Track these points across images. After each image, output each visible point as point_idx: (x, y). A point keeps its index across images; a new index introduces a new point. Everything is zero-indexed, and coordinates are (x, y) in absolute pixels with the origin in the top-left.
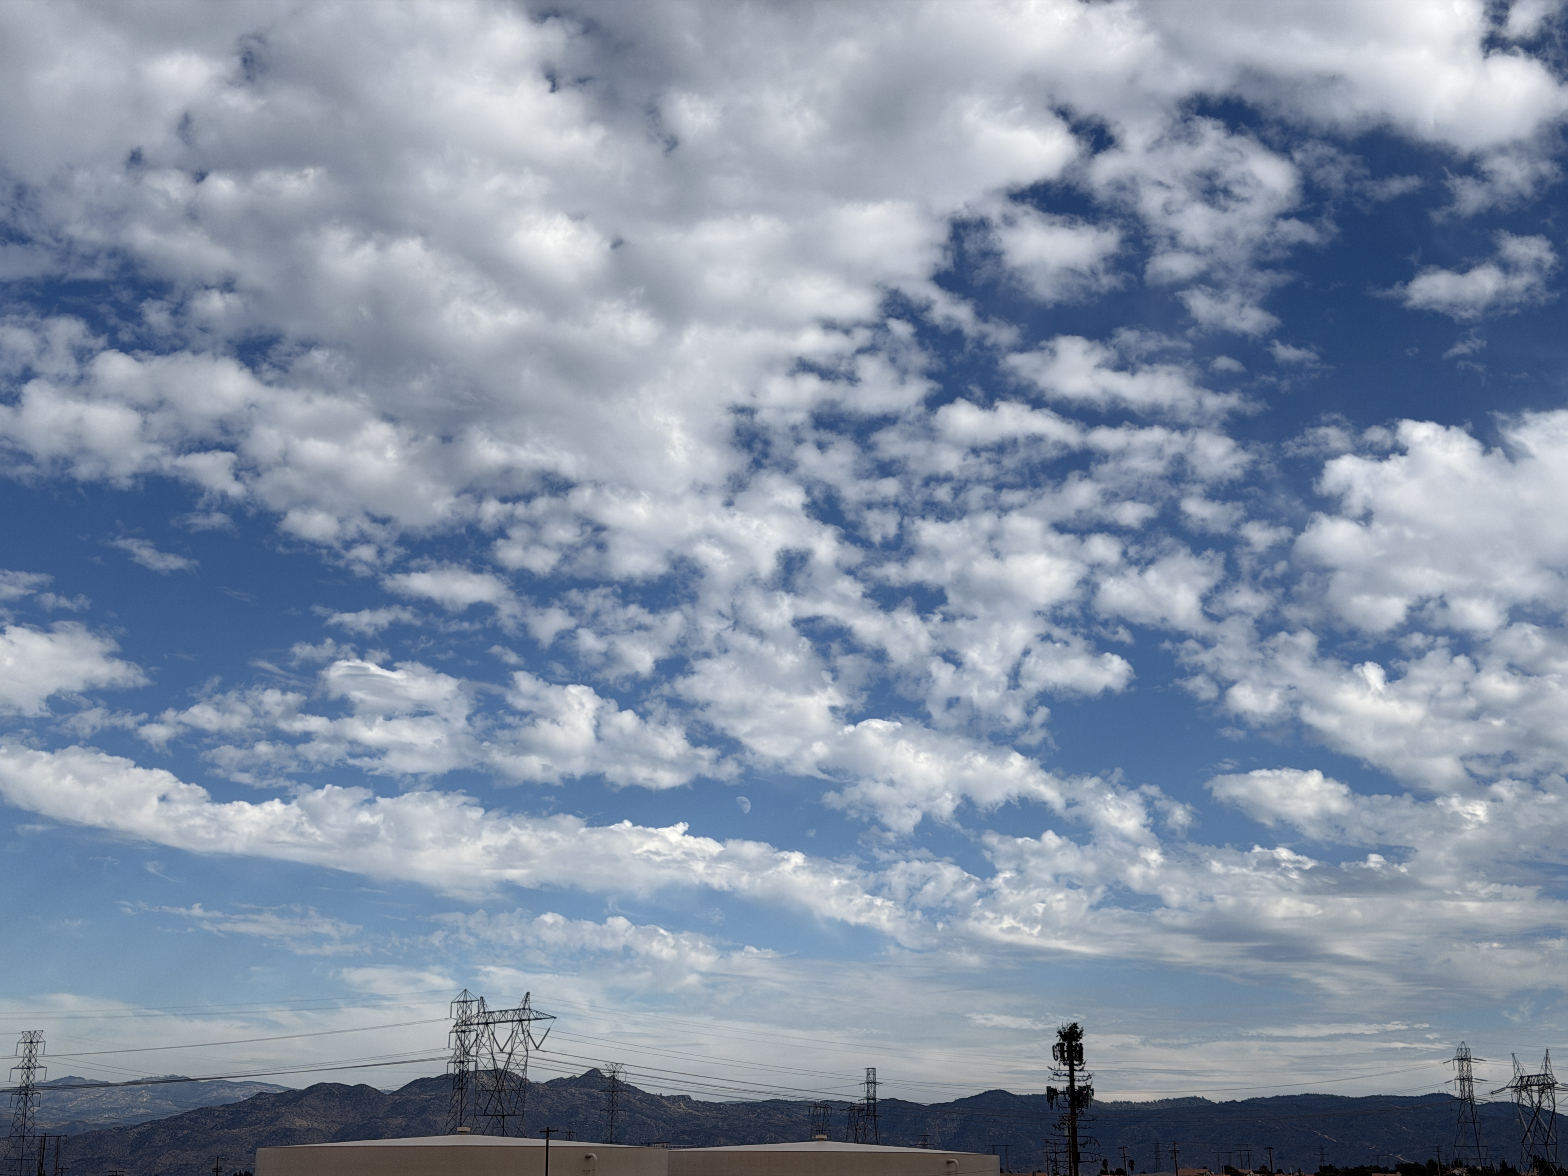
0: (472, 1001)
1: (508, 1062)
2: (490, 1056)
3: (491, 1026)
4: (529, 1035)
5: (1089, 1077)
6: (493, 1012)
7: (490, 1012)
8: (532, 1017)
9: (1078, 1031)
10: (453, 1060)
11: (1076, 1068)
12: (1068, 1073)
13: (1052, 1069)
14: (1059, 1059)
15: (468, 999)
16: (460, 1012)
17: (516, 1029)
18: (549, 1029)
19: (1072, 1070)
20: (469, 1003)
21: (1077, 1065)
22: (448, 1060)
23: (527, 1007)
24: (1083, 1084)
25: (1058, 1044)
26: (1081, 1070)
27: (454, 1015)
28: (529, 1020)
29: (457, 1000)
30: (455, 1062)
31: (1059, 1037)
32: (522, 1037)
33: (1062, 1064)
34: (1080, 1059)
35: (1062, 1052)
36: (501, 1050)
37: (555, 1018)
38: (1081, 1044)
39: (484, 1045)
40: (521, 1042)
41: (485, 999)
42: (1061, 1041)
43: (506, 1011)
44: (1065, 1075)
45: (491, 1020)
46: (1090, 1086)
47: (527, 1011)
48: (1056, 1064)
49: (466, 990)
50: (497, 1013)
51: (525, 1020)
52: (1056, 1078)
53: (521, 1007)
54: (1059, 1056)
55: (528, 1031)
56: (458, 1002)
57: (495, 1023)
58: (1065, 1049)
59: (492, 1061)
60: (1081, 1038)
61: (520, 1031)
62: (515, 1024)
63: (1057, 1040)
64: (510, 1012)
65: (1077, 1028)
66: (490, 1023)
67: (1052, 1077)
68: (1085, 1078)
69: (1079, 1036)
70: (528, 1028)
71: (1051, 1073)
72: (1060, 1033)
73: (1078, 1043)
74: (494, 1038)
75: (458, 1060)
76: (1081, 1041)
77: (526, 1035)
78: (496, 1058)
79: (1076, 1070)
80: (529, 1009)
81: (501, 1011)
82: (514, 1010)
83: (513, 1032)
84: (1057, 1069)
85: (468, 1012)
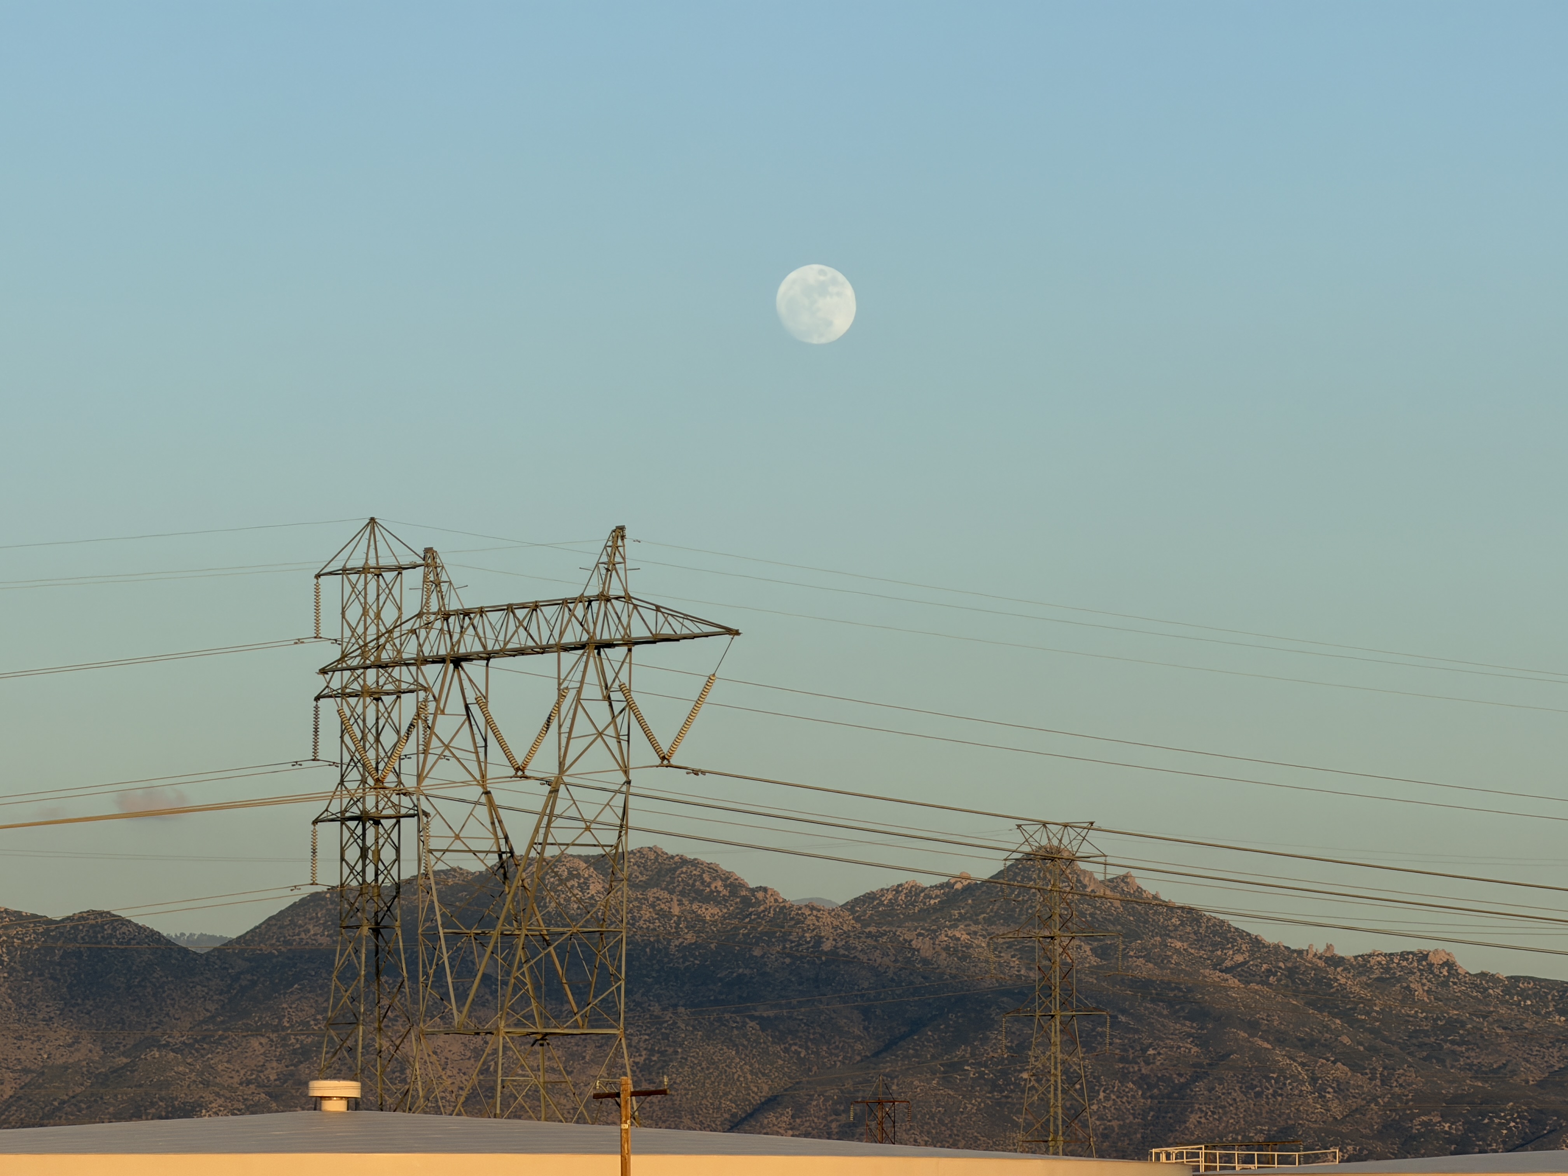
1: (549, 815)
2: (475, 792)
3: (475, 669)
4: (630, 705)
6: (482, 611)
7: (466, 613)
8: (638, 631)
10: (335, 808)
15: (386, 560)
16: (354, 612)
18: (711, 679)
20: (389, 576)
22: (316, 809)
23: (616, 589)
27: (331, 627)
28: (630, 643)
29: (336, 565)
30: (343, 820)
32: (600, 713)
36: (520, 772)
37: (737, 633)
39: (447, 747)
40: (600, 734)
41: (443, 558)
43: (535, 607)
45: (470, 644)
47: (618, 605)
49: (372, 520)
50: (494, 617)
51: (610, 645)
53: (593, 590)
55: (625, 690)
56: (345, 571)
57: (488, 656)
59: (482, 812)
61: (592, 690)
62: (569, 658)
64: (549, 611)
66: (467, 658)
70: (624, 677)
74: (489, 722)
75: (355, 811)
77: (617, 707)
78: (499, 798)
80: (627, 598)
81: (510, 608)
82: (565, 602)
83: (561, 696)
85: (389, 616)
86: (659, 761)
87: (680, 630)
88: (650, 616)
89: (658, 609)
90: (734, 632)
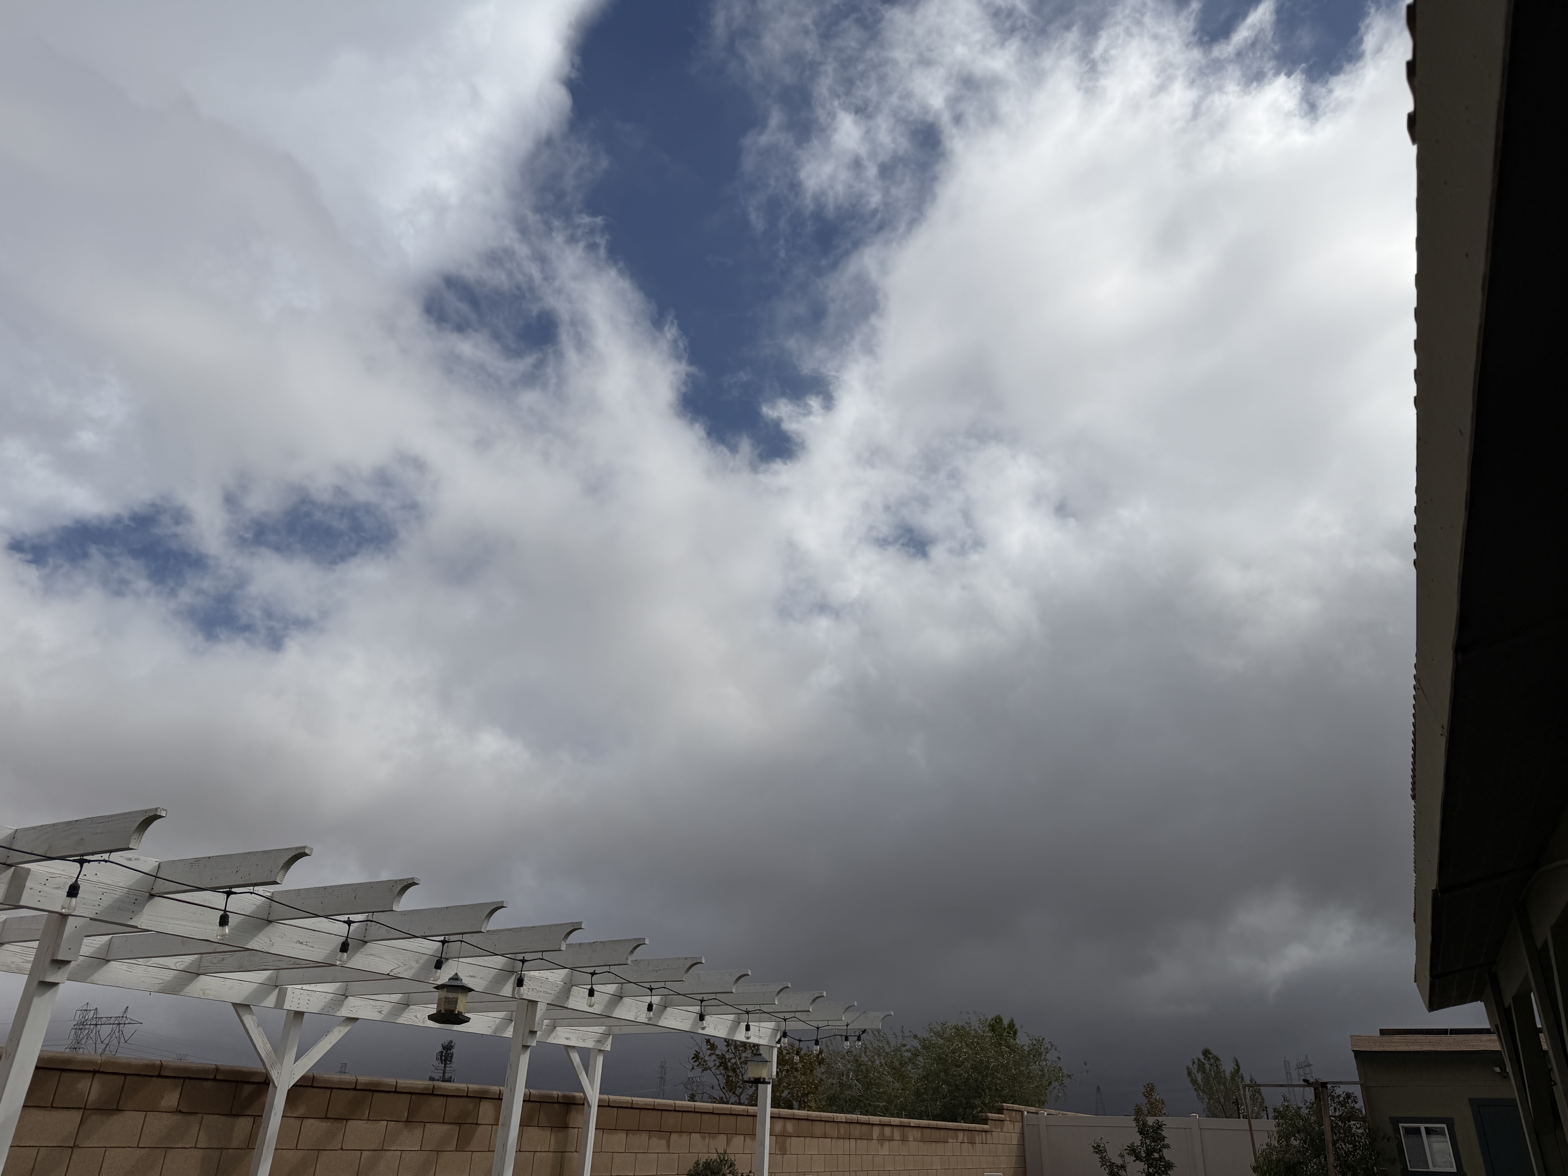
0: (90, 1010)
14: (439, 1060)
17: (114, 1030)
19: (445, 1067)
21: (448, 1064)
25: (440, 1052)
26: (449, 1067)
33: (440, 1063)
34: (451, 1061)
35: (441, 1056)
42: (442, 1050)
44: (441, 1069)
48: (437, 1063)
52: (436, 1071)
58: (444, 1054)
65: (452, 1043)
69: (452, 1047)
72: (442, 1045)
76: (453, 1050)
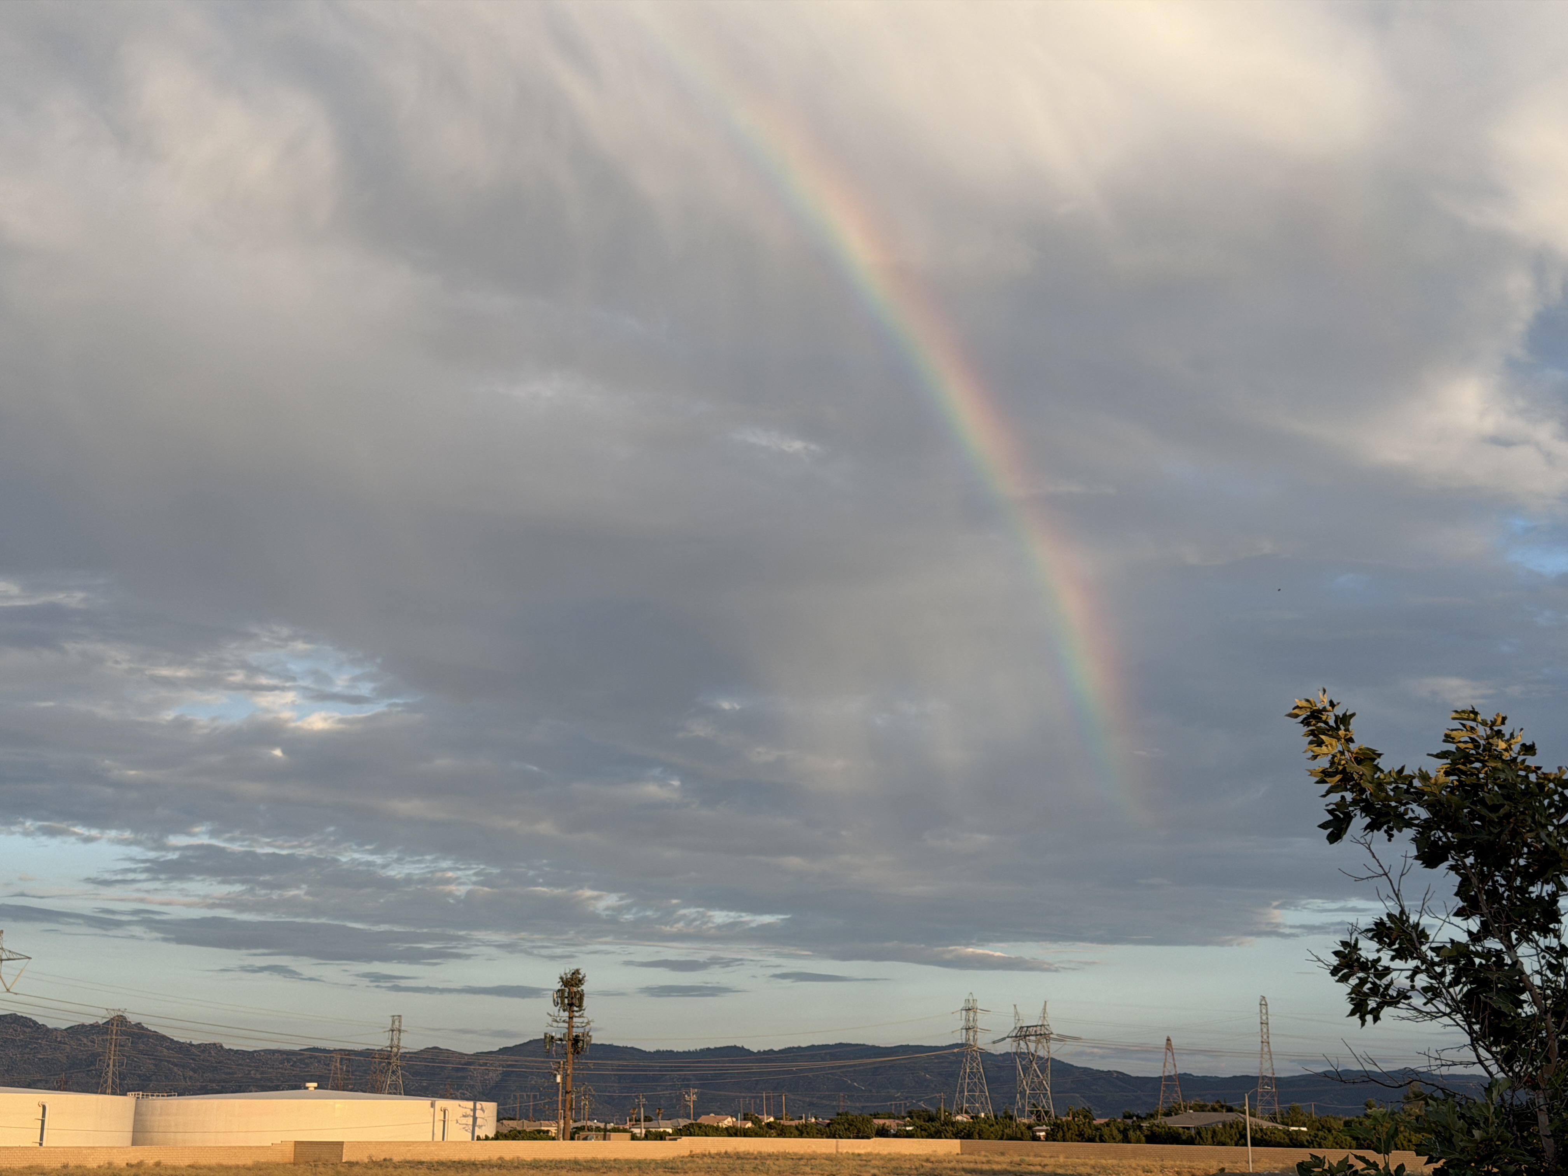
5: (588, 1023)
9: (581, 976)
11: (577, 1014)
12: (567, 1019)
13: (550, 1015)
14: (559, 1005)
18: (22, 970)
19: (571, 1018)
21: (577, 1011)
24: (581, 1030)
25: (559, 991)
26: (580, 1016)
31: (561, 983)
33: (561, 1010)
34: (580, 1006)
35: (562, 997)
38: (582, 990)
42: (563, 987)
44: (564, 1021)
46: (588, 1033)
48: (554, 1010)
52: (555, 1024)
54: (559, 1002)
58: (566, 995)
60: (582, 984)
63: (559, 986)
65: (579, 974)
67: (550, 1022)
68: (583, 1025)
69: (580, 982)
71: (550, 1020)
72: (561, 978)
73: (579, 989)
76: (583, 987)
79: (576, 1017)
84: (556, 1014)
86: (6, 990)
87: (15, 957)
88: (8, 953)
89: (10, 952)
90: (29, 958)
